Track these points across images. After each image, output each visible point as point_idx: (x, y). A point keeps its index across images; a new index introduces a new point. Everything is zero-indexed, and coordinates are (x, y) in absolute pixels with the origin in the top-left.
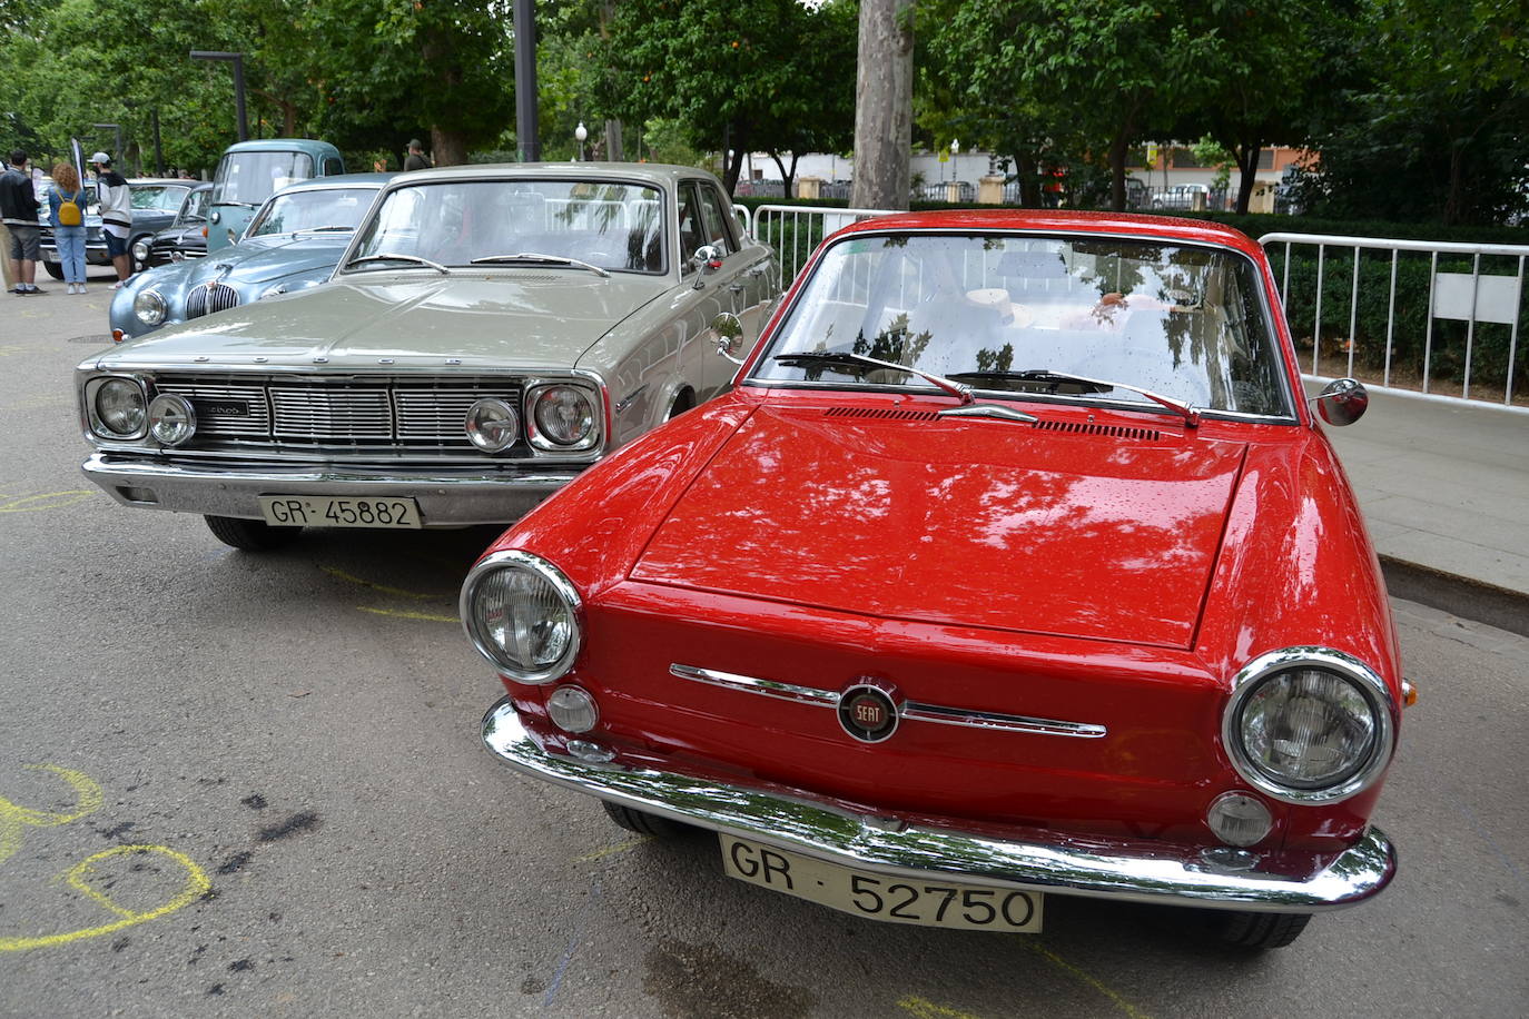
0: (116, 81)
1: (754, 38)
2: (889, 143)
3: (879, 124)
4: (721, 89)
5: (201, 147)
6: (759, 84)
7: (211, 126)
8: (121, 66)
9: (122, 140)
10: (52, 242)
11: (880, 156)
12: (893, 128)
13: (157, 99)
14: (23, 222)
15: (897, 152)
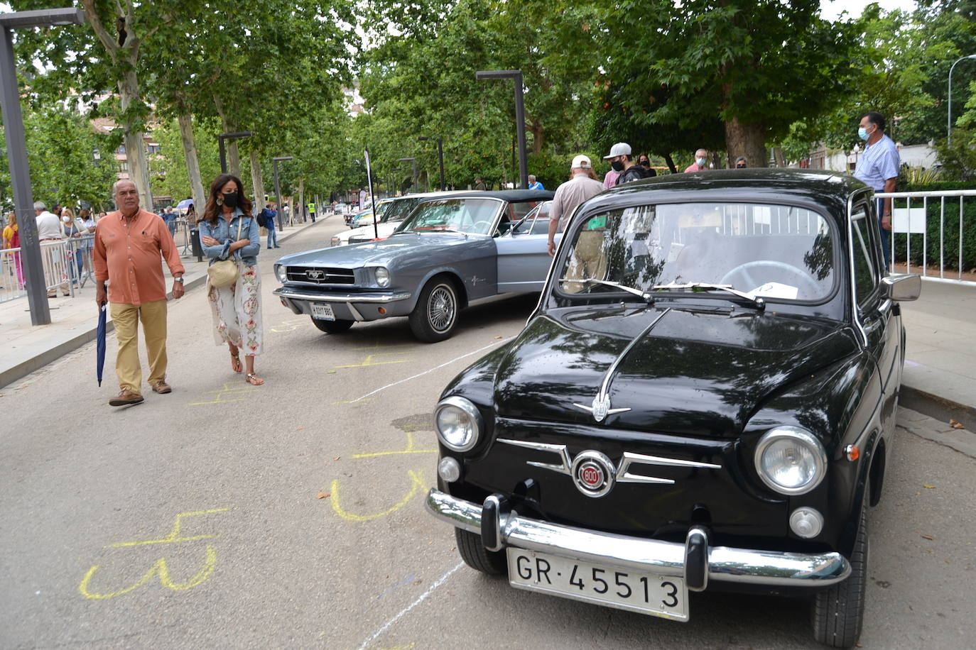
5: (470, 169)
7: (477, 153)
9: (417, 170)
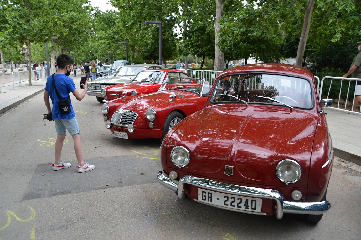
0: (108, 46)
1: (203, 42)
2: (220, 59)
3: (218, 56)
4: (197, 50)
6: (203, 49)
8: (109, 44)
10: (91, 75)
11: (218, 62)
12: (220, 57)
13: (114, 50)
14: (87, 72)
15: (221, 61)
